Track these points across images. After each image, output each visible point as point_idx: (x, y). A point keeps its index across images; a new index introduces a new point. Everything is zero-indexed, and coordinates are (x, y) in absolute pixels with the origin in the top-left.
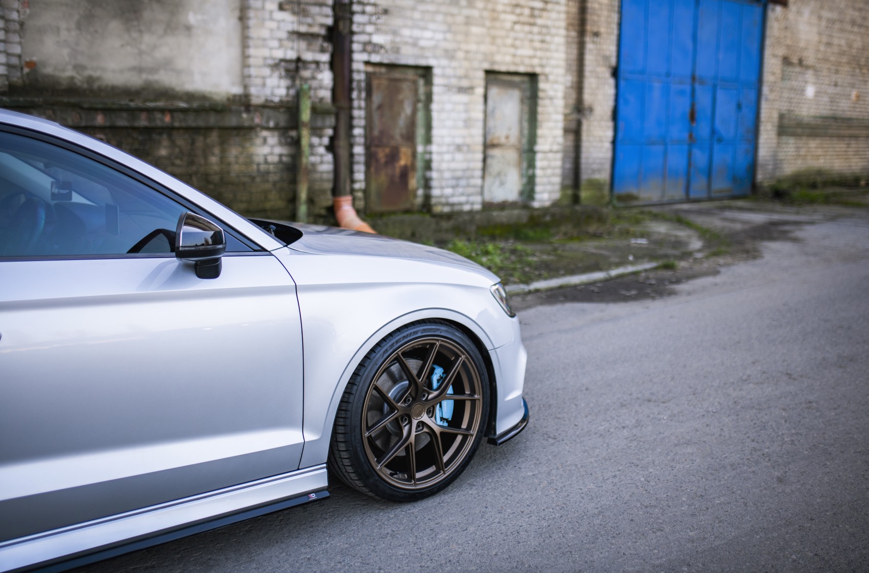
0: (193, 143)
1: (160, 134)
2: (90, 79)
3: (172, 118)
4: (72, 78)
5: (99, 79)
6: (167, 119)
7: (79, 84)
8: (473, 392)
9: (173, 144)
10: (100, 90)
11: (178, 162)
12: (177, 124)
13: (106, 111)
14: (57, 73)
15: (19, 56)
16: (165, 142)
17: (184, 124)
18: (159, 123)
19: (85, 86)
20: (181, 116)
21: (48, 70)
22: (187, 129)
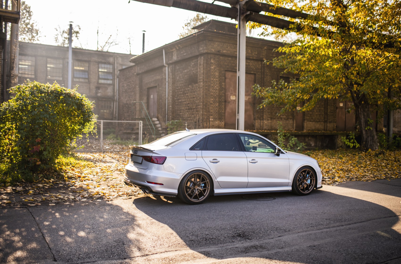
8: (313, 178)
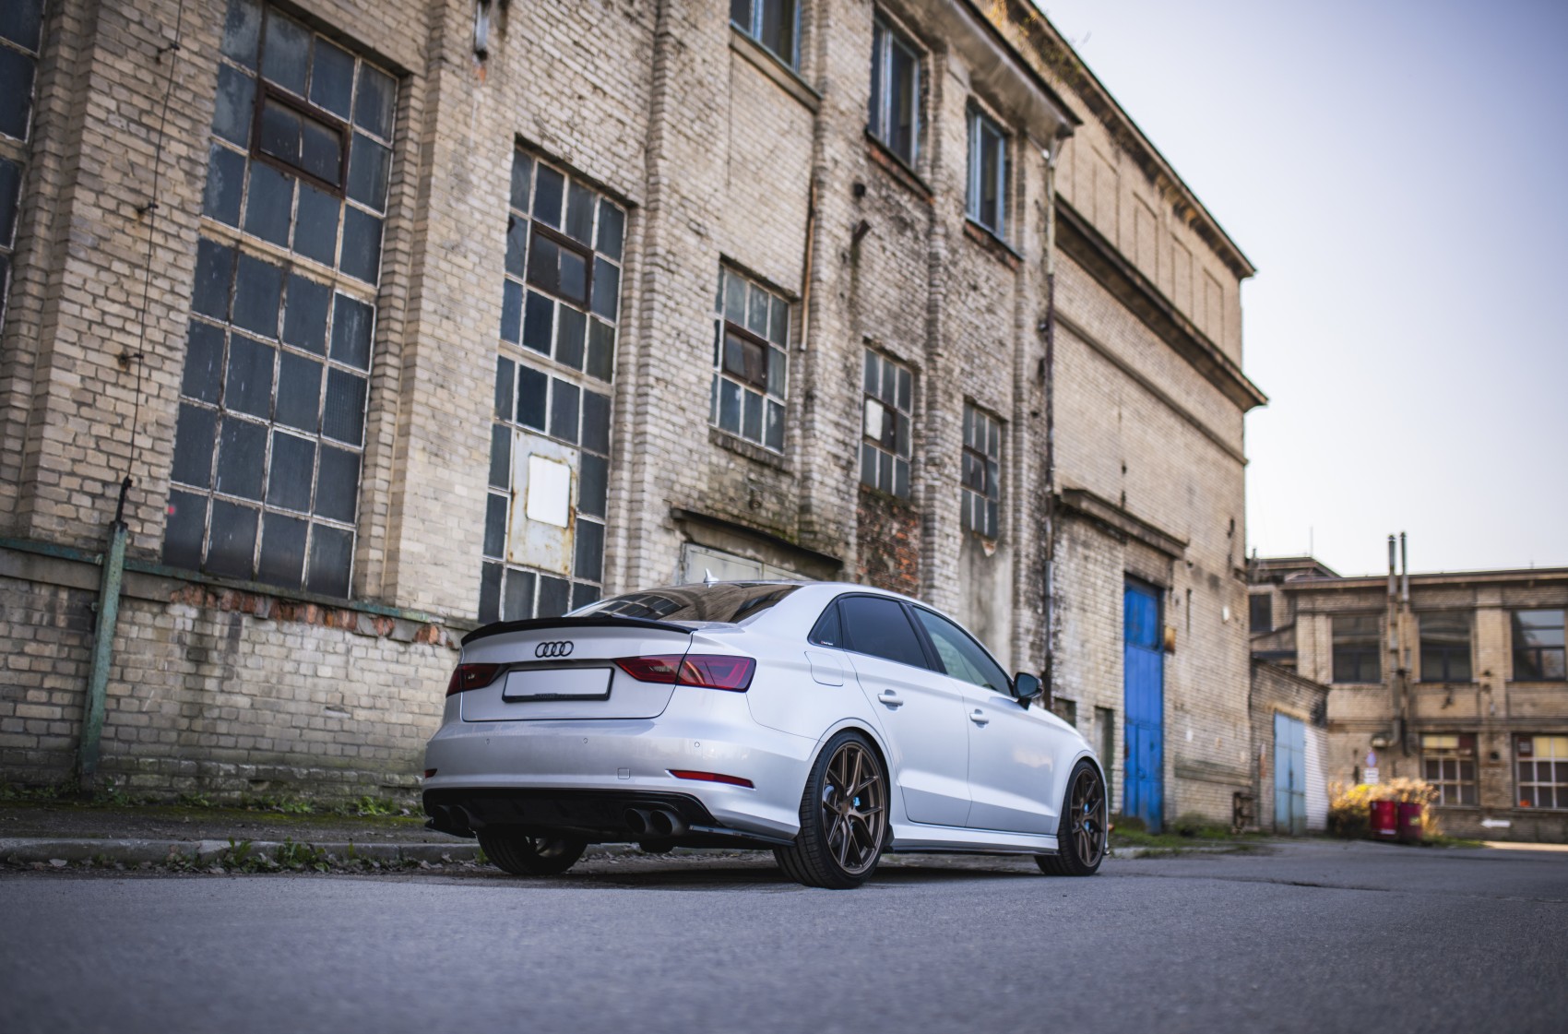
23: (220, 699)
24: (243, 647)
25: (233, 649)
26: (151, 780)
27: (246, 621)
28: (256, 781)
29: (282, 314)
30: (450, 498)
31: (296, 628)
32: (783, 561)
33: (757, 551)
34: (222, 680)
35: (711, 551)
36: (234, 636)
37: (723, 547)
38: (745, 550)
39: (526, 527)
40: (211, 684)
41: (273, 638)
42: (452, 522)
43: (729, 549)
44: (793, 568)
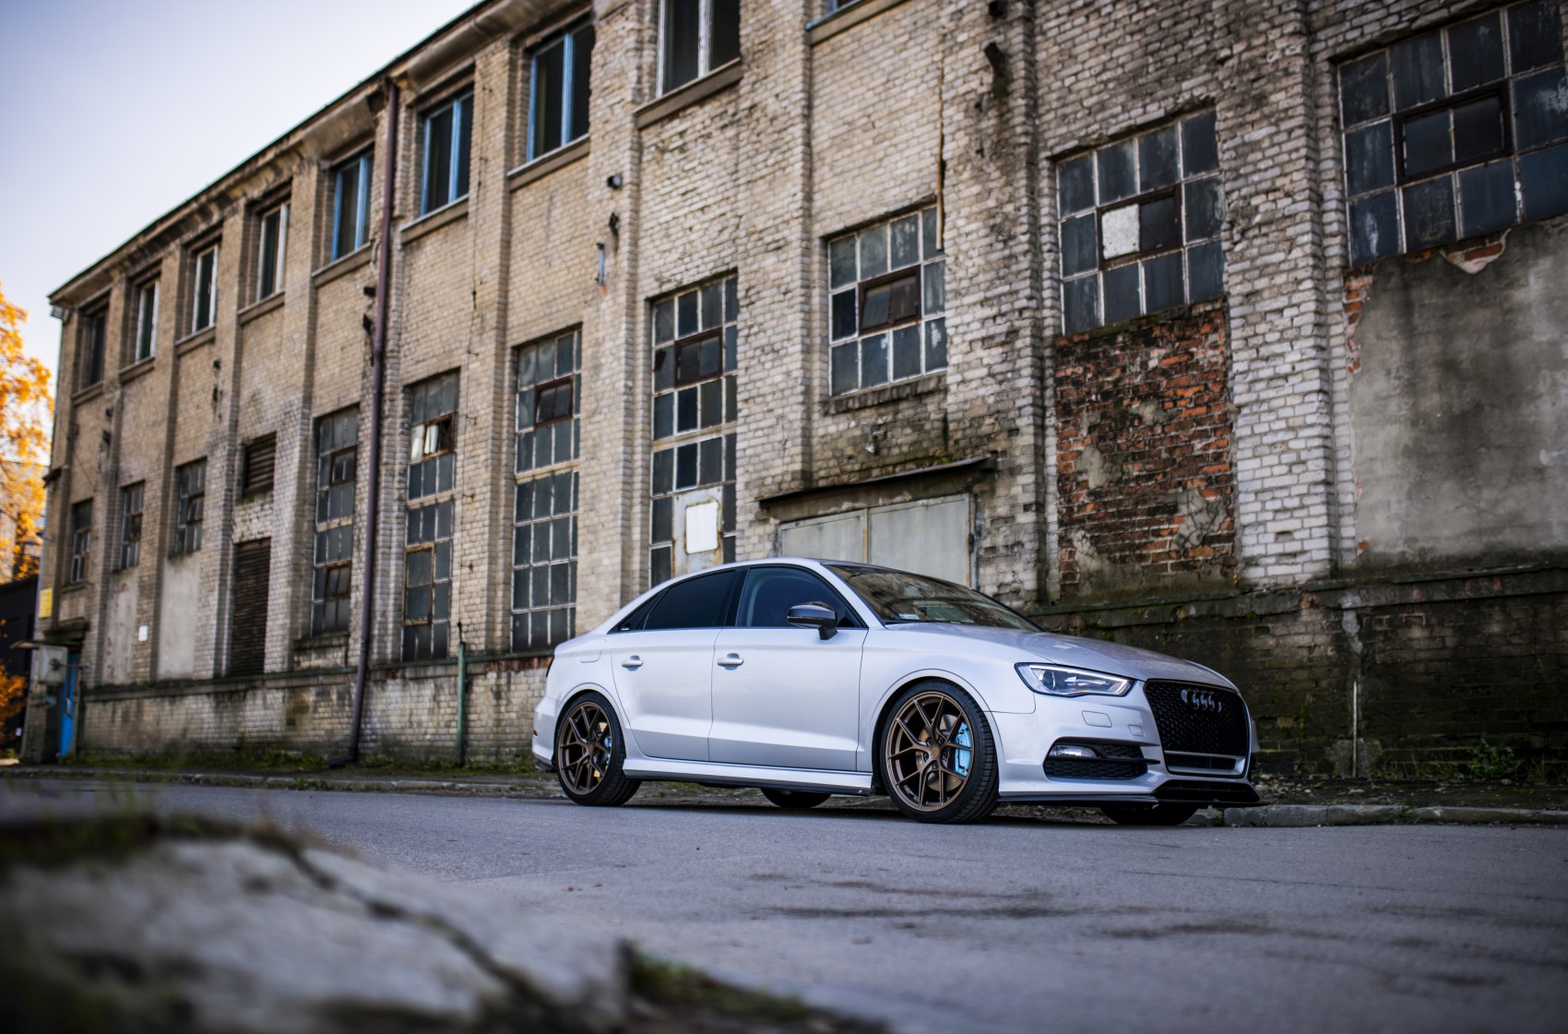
0: (1536, 615)
1: (1491, 606)
2: (1423, 552)
3: (1503, 584)
4: (1404, 553)
5: (1431, 550)
6: (1497, 587)
7: (1410, 558)
9: (1508, 618)
10: (1433, 562)
11: (1516, 640)
12: (1508, 592)
13: (1421, 584)
14: (1389, 551)
15: (1353, 538)
16: (1498, 616)
17: (1518, 592)
18: (1485, 593)
19: (1417, 560)
20: (1514, 581)
21: (1380, 549)
22: (1525, 596)
23: (506, 716)
24: (513, 687)
25: (509, 690)
26: (481, 758)
27: (513, 674)
28: (517, 756)
29: (553, 500)
30: (601, 569)
31: (531, 672)
32: (892, 497)
33: (855, 501)
34: (507, 705)
35: (802, 523)
36: (509, 683)
37: (813, 513)
38: (840, 506)
39: (687, 561)
40: (503, 709)
41: (524, 680)
42: (602, 584)
43: (820, 512)
44: (909, 497)
